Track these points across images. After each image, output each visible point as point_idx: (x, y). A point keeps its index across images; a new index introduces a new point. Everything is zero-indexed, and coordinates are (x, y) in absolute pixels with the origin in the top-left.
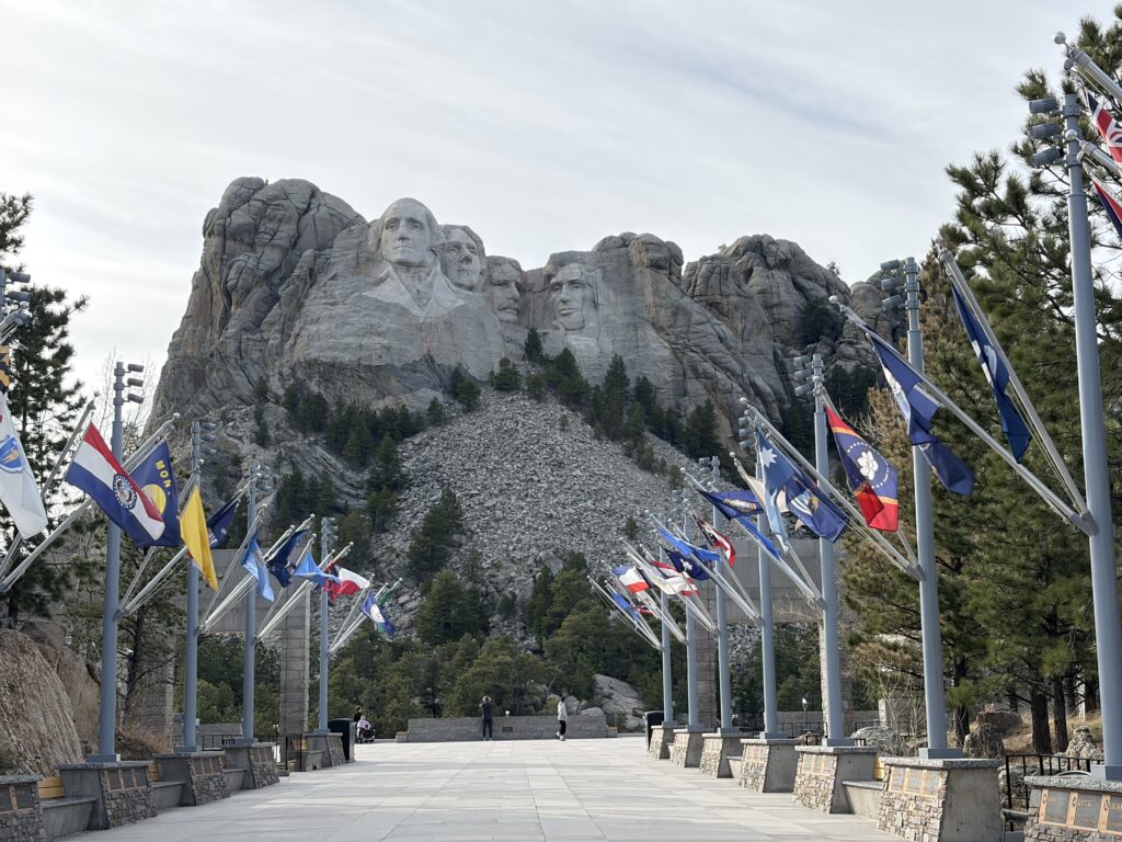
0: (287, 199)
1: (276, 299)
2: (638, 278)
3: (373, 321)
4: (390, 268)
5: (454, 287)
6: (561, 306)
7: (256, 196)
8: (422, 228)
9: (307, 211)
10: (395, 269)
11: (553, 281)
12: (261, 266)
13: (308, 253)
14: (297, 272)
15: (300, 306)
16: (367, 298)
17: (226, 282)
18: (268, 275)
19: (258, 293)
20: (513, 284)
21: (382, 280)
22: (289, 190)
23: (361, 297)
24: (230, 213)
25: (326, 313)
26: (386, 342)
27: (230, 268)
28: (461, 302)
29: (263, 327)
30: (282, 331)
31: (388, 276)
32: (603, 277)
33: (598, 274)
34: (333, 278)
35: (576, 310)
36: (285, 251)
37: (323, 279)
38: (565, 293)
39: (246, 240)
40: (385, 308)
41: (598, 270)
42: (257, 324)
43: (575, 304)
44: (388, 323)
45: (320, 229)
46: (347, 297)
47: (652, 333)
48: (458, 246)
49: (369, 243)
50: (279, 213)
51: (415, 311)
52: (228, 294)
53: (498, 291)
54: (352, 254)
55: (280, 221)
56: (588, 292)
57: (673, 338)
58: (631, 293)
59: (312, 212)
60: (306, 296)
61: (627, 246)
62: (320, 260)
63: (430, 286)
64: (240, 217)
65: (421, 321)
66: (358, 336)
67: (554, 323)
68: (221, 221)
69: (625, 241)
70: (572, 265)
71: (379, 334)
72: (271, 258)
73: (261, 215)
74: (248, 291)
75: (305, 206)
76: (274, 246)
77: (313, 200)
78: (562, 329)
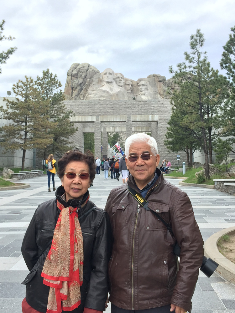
0: (84, 68)
1: (82, 89)
2: (156, 84)
3: (102, 94)
4: (105, 83)
5: (118, 86)
6: (140, 90)
7: (77, 67)
8: (111, 74)
9: (88, 70)
10: (106, 83)
11: (139, 84)
12: (79, 82)
13: (88, 79)
14: (86, 84)
15: (87, 91)
16: (100, 89)
17: (72, 86)
18: (80, 84)
19: (79, 88)
20: (130, 85)
21: (103, 85)
22: (84, 66)
23: (99, 89)
24: (73, 71)
25: (92, 93)
26: (104, 99)
27: (73, 83)
28: (119, 90)
29: (80, 95)
30: (83, 96)
31: (105, 85)
32: (149, 84)
33: (148, 83)
34: (93, 85)
35: (143, 90)
36: (84, 79)
37: (91, 85)
38: (141, 87)
39: (76, 77)
40: (104, 91)
41: (148, 82)
42: (78, 94)
43: (143, 89)
44: (105, 94)
45: (91, 74)
46: (97, 89)
47: (159, 96)
48: (119, 77)
49: (101, 78)
50: (82, 71)
51: (110, 92)
52: (73, 88)
53: (127, 86)
54: (97, 80)
55: (83, 72)
56: (146, 87)
57: (163, 97)
58: (155, 87)
59: (89, 70)
60: (88, 89)
61: (154, 77)
62: (91, 81)
63: (113, 86)
64: (75, 72)
65: (112, 94)
66: (99, 97)
67: (139, 93)
68: (71, 73)
69: (154, 76)
70: (143, 81)
71: (103, 97)
72: (81, 80)
73: (79, 71)
74: (76, 88)
75: (87, 69)
76: (82, 78)
77: (89, 67)
78: (140, 95)
